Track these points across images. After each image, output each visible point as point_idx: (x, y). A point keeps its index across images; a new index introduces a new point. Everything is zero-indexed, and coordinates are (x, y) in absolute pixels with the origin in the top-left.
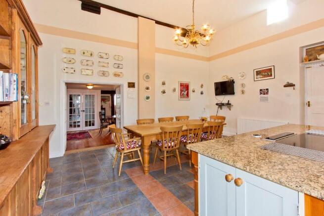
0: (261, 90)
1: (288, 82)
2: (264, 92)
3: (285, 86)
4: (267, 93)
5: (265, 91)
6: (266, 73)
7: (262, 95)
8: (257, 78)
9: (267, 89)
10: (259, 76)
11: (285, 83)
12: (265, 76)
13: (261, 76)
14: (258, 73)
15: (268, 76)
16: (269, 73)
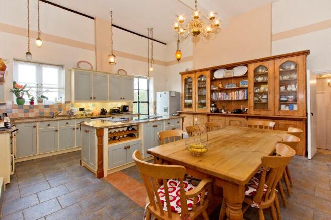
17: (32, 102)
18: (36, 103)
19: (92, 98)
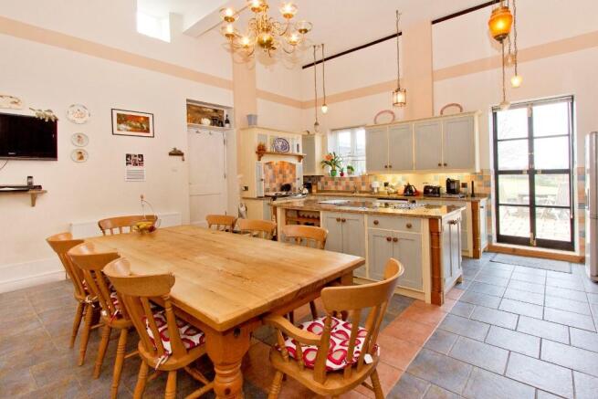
0: (128, 156)
1: (175, 149)
2: (135, 160)
3: (170, 154)
4: (141, 163)
5: (137, 158)
6: (138, 124)
7: (131, 168)
8: (119, 130)
9: (141, 156)
10: (122, 126)
11: (171, 150)
12: (135, 129)
13: (129, 128)
14: (122, 119)
15: (142, 130)
16: (145, 126)
17: (342, 174)
18: (346, 175)
19: (386, 167)
